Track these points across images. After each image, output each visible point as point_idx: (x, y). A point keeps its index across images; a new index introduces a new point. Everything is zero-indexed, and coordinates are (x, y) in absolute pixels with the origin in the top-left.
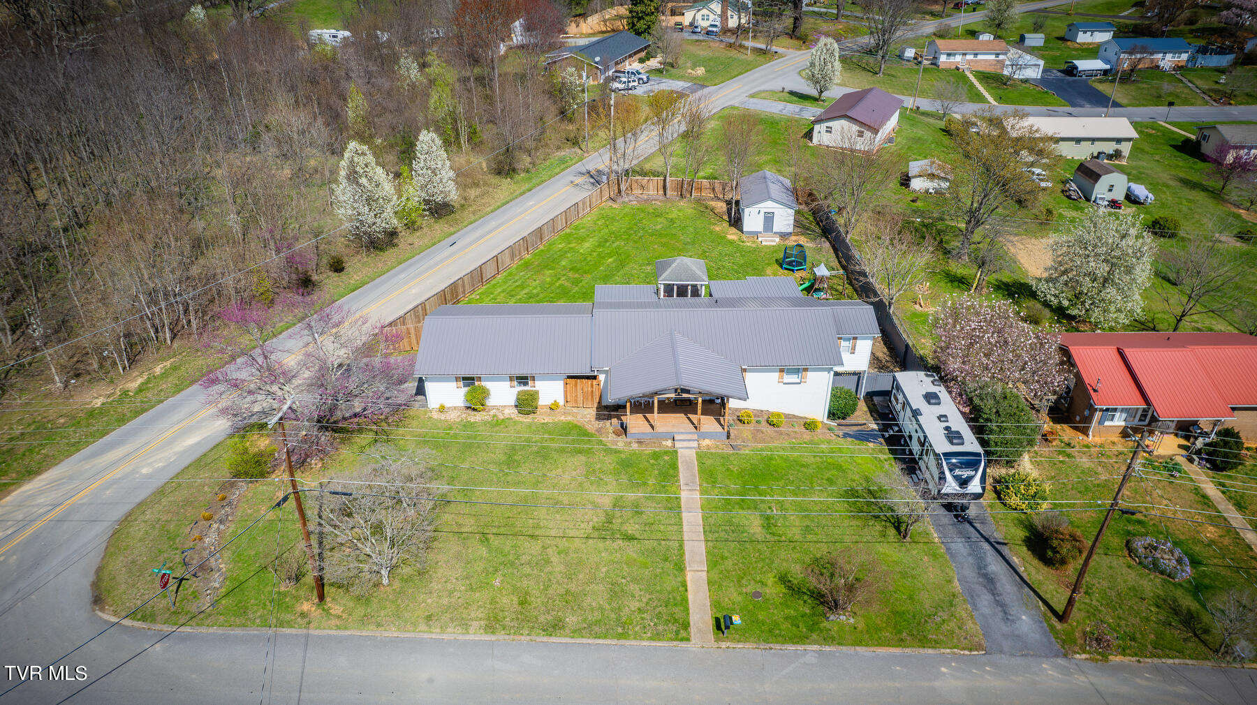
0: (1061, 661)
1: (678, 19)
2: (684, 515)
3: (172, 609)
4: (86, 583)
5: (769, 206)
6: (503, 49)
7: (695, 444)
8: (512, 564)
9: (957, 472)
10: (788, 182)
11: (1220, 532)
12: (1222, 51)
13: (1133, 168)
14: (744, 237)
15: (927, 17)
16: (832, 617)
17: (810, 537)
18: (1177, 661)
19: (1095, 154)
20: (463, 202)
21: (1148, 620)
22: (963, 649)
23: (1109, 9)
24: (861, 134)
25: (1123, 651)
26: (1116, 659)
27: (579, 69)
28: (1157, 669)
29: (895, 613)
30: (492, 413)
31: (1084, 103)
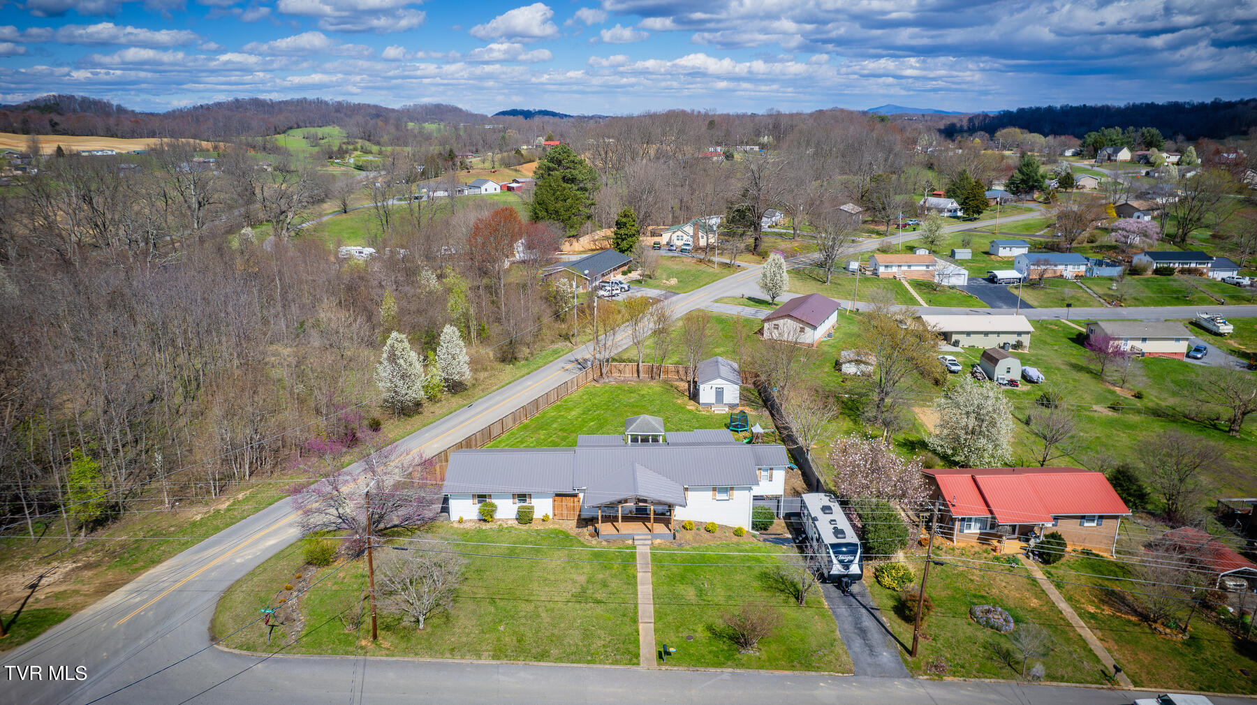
0: (908, 680)
1: (657, 239)
2: (640, 587)
3: (268, 644)
4: (204, 628)
5: (719, 382)
6: (507, 264)
7: (649, 542)
8: (512, 617)
9: (841, 557)
10: (736, 366)
11: (1041, 603)
12: (1114, 264)
13: (1033, 356)
14: (700, 408)
15: (874, 236)
16: (743, 651)
17: (730, 602)
18: (992, 680)
19: (1002, 345)
20: (474, 382)
21: (976, 656)
22: (838, 672)
23: (1027, 230)
24: (802, 330)
25: (954, 674)
26: (948, 679)
27: (570, 280)
28: (977, 685)
29: (789, 649)
30: (499, 523)
31: (1000, 304)
